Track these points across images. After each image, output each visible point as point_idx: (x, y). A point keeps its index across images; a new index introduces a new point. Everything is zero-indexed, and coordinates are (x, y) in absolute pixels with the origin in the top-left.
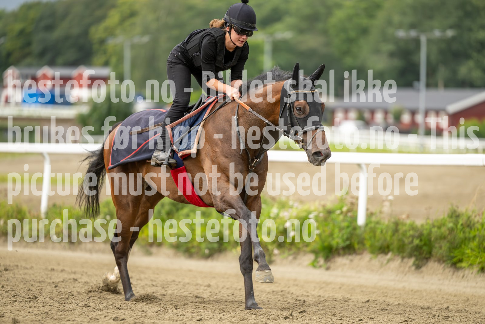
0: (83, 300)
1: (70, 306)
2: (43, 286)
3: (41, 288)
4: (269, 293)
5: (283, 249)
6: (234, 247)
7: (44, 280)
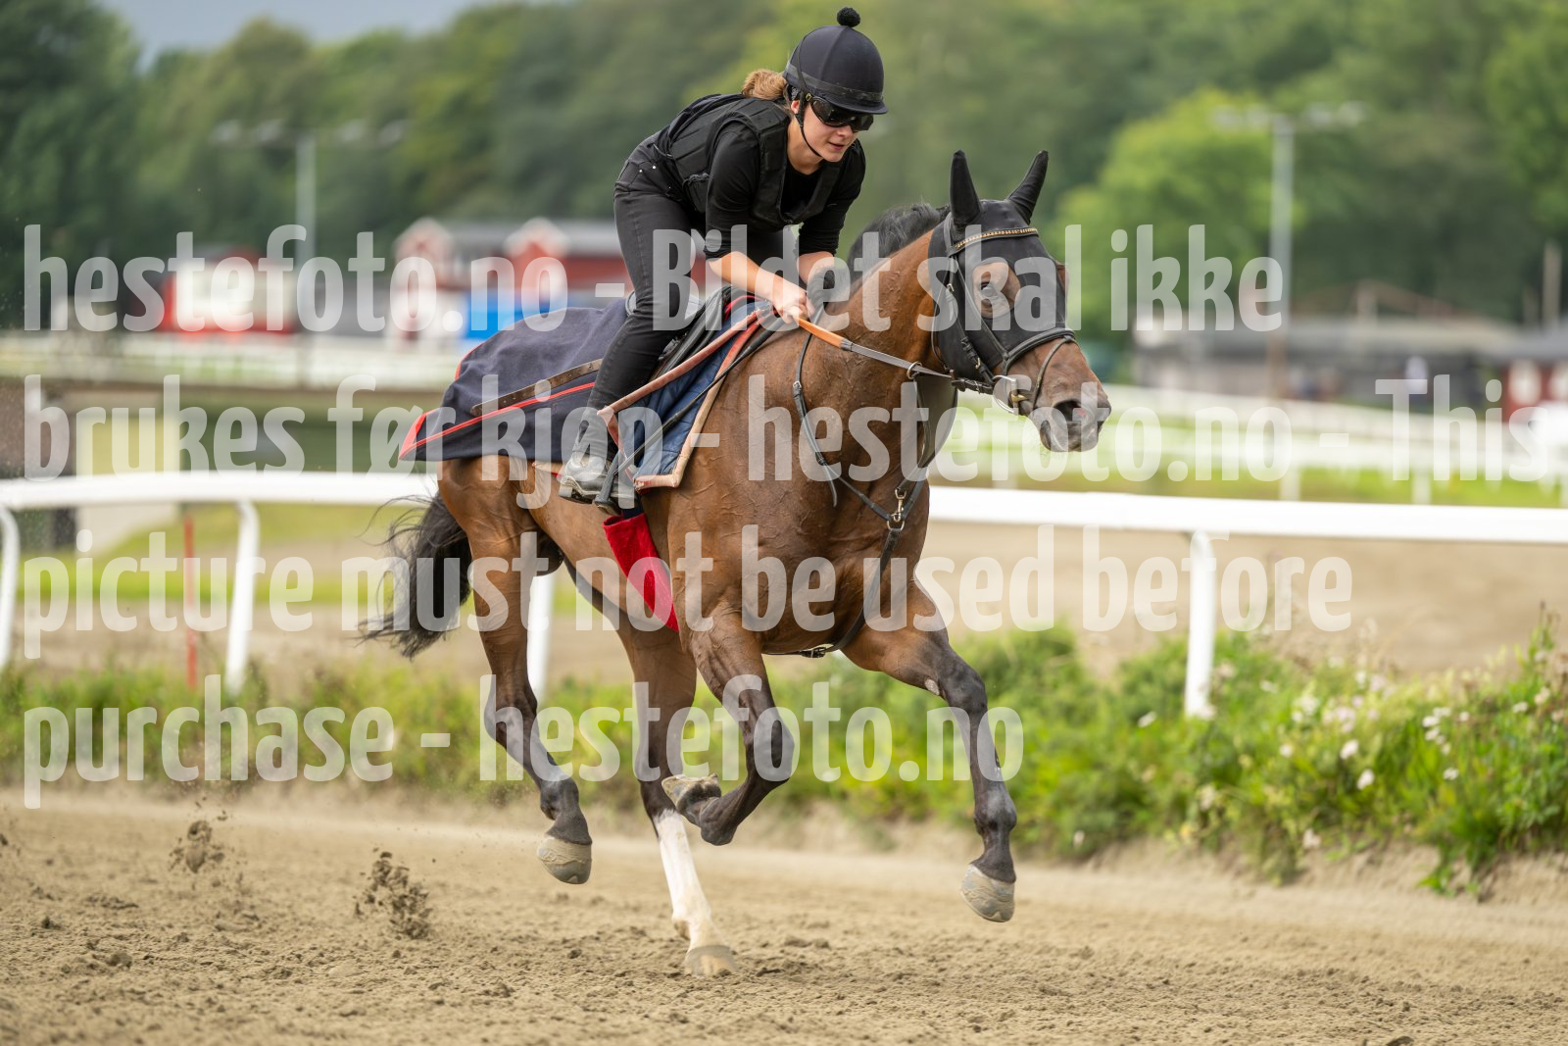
0: (666, 999)
1: (622, 1020)
2: (531, 952)
3: (525, 958)
4: (1285, 978)
5: (1335, 830)
6: (1169, 824)
7: (536, 932)
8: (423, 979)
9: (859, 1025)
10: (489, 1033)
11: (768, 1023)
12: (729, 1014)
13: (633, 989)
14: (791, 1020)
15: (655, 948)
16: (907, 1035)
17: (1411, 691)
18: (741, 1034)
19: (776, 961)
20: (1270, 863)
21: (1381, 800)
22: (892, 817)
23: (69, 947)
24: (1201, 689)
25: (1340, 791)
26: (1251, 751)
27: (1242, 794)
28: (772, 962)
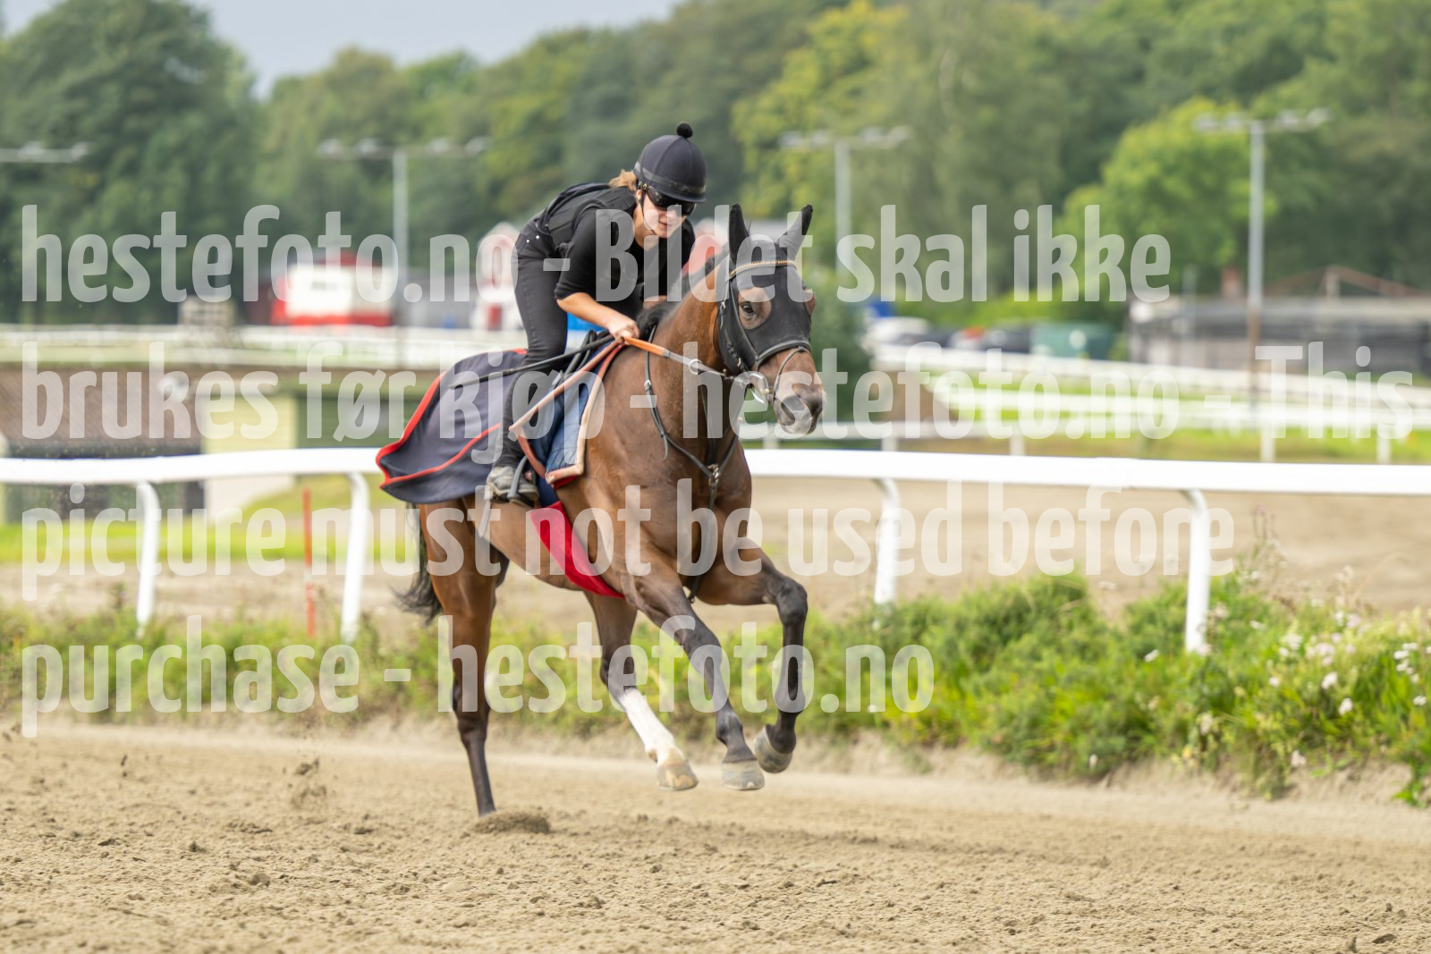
0: (738, 908)
1: (701, 928)
2: (617, 868)
3: (612, 873)
4: (1281, 882)
5: (1319, 751)
6: (1172, 746)
7: (621, 850)
8: (525, 893)
9: (908, 930)
10: (585, 941)
11: (829, 929)
12: (793, 921)
13: (708, 899)
14: (849, 926)
15: (726, 862)
16: (952, 939)
17: (1384, 627)
18: (806, 939)
19: (833, 873)
20: (1262, 780)
21: (1358, 725)
22: (929, 744)
23: (214, 868)
24: (1198, 629)
25: (1322, 716)
26: (1244, 682)
27: (1237, 720)
28: (829, 874)
